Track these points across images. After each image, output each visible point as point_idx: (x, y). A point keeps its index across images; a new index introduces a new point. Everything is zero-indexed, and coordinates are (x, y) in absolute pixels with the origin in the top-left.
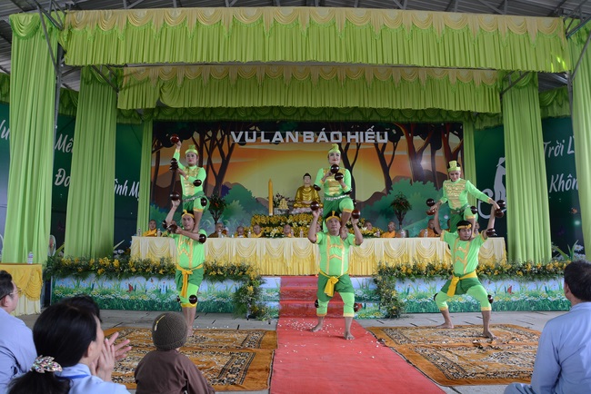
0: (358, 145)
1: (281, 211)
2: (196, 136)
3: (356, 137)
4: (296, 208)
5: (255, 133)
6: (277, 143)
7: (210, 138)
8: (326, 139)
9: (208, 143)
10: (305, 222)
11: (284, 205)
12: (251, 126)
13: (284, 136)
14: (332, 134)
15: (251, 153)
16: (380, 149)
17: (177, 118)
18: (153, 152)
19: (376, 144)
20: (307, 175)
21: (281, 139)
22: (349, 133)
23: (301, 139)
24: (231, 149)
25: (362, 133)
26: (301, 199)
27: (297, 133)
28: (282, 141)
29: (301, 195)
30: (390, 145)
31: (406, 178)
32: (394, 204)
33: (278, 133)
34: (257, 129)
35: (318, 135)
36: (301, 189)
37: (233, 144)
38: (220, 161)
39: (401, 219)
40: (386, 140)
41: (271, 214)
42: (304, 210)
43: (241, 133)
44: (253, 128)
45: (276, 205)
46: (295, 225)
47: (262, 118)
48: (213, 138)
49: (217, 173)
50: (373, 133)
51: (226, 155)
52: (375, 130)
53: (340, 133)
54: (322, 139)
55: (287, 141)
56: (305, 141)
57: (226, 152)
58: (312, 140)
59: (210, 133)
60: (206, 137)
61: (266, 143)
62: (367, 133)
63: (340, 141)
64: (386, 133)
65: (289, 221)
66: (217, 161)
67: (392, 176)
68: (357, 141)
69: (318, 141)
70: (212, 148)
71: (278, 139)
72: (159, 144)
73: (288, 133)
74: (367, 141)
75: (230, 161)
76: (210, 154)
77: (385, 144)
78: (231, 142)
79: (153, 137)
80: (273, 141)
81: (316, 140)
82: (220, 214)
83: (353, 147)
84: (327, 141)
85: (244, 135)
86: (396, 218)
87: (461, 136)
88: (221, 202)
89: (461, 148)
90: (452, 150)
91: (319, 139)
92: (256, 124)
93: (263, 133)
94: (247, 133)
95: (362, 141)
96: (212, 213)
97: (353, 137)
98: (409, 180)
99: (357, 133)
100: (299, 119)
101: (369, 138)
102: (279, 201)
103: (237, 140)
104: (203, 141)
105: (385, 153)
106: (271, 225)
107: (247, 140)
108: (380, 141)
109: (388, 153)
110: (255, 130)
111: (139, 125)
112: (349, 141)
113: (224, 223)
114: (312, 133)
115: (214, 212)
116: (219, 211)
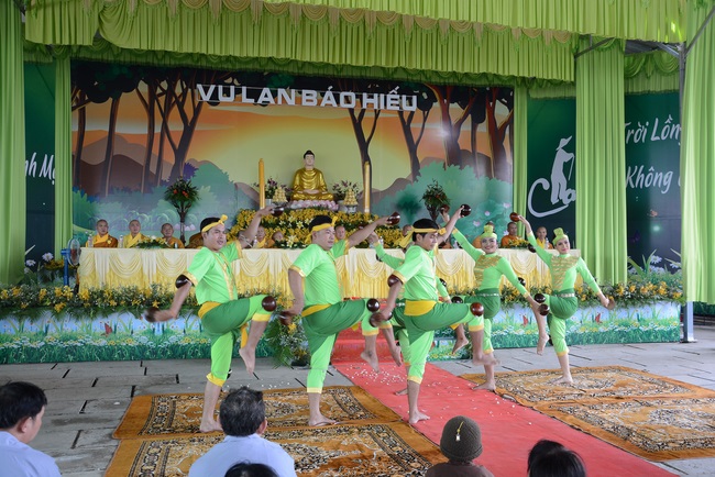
0: (377, 113)
2: (143, 87)
3: (374, 101)
4: (297, 199)
5: (232, 88)
6: (265, 104)
7: (164, 92)
8: (333, 102)
9: (162, 99)
12: (227, 78)
13: (275, 95)
14: (342, 95)
15: (227, 117)
16: (406, 118)
17: (111, 58)
18: (73, 109)
19: (401, 113)
20: (309, 152)
21: (270, 99)
22: (365, 95)
23: (298, 101)
24: (197, 110)
25: (382, 96)
26: (301, 186)
27: (293, 91)
28: (272, 102)
29: (301, 181)
30: (419, 114)
31: (438, 160)
32: (425, 197)
33: (266, 90)
34: (236, 82)
35: (323, 95)
36: (301, 172)
37: (200, 103)
38: (181, 128)
40: (414, 108)
42: (309, 203)
43: (212, 87)
44: (229, 81)
45: (269, 195)
46: (300, 225)
47: (243, 67)
48: (170, 93)
49: (177, 146)
50: (398, 97)
51: (190, 119)
52: (400, 93)
53: (352, 95)
54: (329, 102)
55: (280, 102)
56: (304, 103)
57: (190, 115)
58: (315, 103)
59: (164, 85)
60: (159, 91)
61: (249, 104)
62: (389, 96)
63: (352, 106)
64: (415, 98)
65: (291, 219)
66: (176, 127)
67: (420, 157)
68: (376, 107)
69: (323, 104)
70: (168, 107)
71: (266, 99)
72: (82, 96)
73: (281, 91)
74: (389, 107)
75: (198, 128)
76: (165, 116)
77: (412, 113)
78: (197, 100)
79: (72, 84)
80: (260, 101)
81: (319, 102)
82: (188, 207)
83: (369, 115)
84: (335, 105)
85: (216, 90)
87: (510, 106)
88: (191, 190)
89: (510, 121)
90: (499, 125)
91: (325, 101)
92: (235, 75)
93: (244, 89)
94: (220, 88)
95: (382, 107)
96: (176, 206)
97: (370, 101)
98: (442, 163)
99: (376, 95)
100: (296, 71)
101: (392, 103)
103: (206, 98)
104: (153, 96)
105: (411, 126)
107: (222, 98)
108: (406, 108)
109: (415, 126)
110: (232, 84)
111: (49, 64)
112: (365, 106)
114: (314, 92)
115: (179, 204)
116: (186, 203)
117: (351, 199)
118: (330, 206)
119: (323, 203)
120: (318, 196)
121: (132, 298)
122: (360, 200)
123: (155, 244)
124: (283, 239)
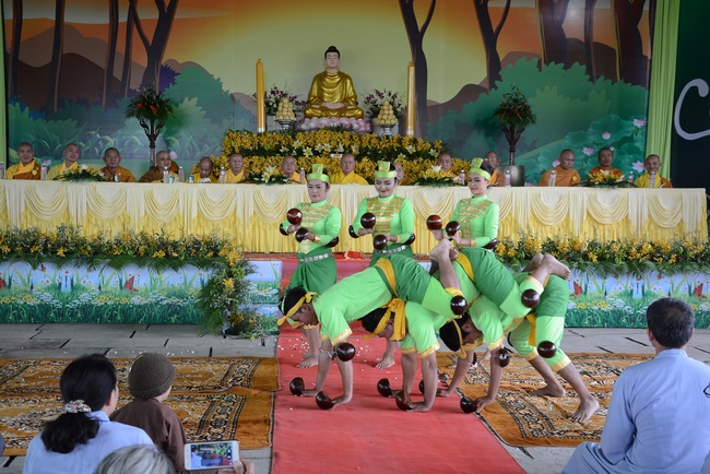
1: (281, 123)
4: (310, 117)
10: (328, 147)
11: (286, 112)
20: (332, 50)
26: (320, 98)
29: (320, 91)
32: (499, 112)
36: (320, 78)
39: (512, 142)
41: (262, 130)
42: (325, 121)
45: (271, 110)
46: (308, 152)
65: (296, 145)
82: (160, 127)
86: (503, 139)
88: (162, 103)
96: (144, 126)
102: (277, 102)
106: (261, 152)
113: (168, 143)
115: (149, 124)
116: (157, 122)
117: (387, 116)
118: (355, 126)
119: (345, 121)
120: (341, 112)
121: (33, 243)
122: (401, 117)
123: (86, 176)
124: (258, 171)
